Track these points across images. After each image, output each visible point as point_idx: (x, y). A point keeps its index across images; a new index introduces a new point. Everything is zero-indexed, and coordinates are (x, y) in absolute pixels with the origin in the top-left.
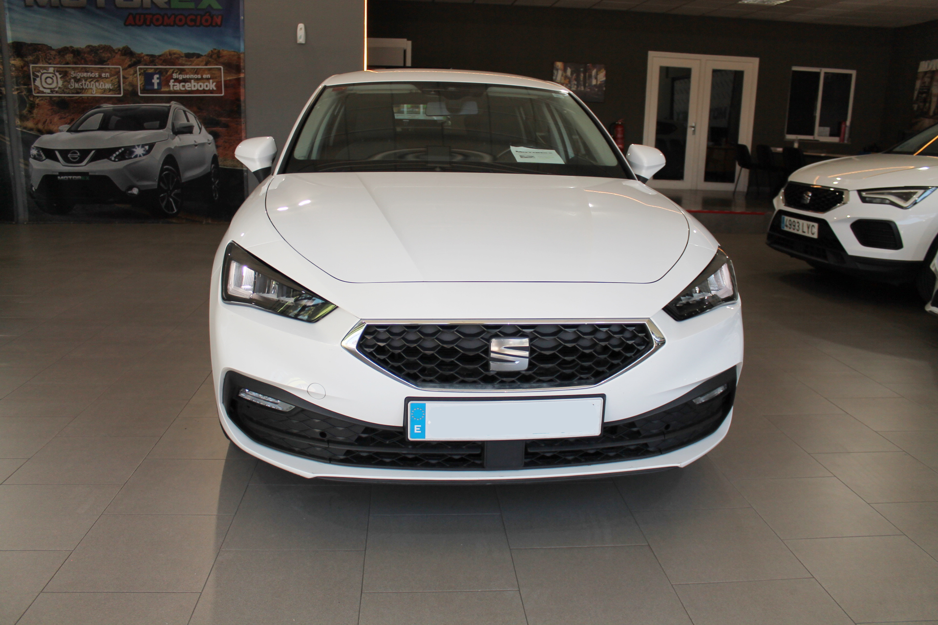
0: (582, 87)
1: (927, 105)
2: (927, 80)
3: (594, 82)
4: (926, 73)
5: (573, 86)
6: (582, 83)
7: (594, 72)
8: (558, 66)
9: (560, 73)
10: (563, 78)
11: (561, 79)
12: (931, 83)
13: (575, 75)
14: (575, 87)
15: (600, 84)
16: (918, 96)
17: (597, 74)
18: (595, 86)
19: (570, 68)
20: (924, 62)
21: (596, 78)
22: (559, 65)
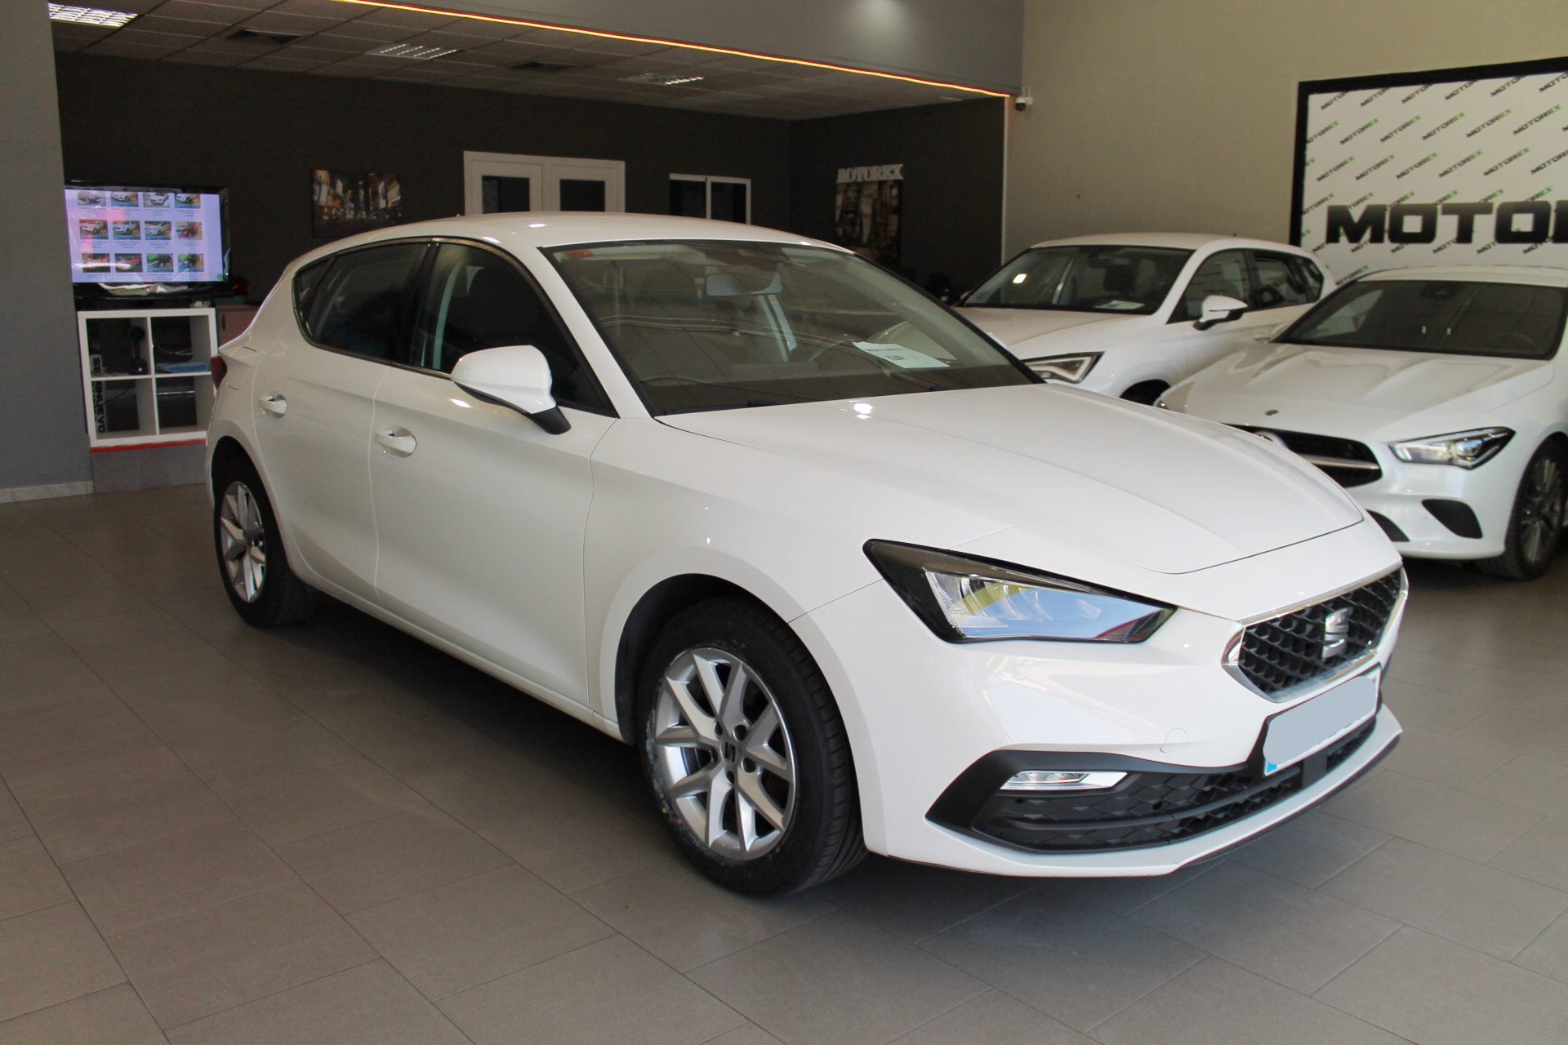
0: (364, 213)
1: (857, 228)
2: (851, 194)
3: (382, 204)
4: (848, 185)
5: (348, 211)
6: (363, 205)
7: (381, 187)
8: (321, 177)
9: (325, 189)
10: (330, 198)
11: (327, 200)
12: (858, 198)
13: (350, 192)
14: (352, 212)
15: (391, 207)
16: (841, 217)
17: (386, 190)
18: (385, 210)
19: (342, 181)
20: (843, 170)
21: (385, 197)
22: (323, 175)
